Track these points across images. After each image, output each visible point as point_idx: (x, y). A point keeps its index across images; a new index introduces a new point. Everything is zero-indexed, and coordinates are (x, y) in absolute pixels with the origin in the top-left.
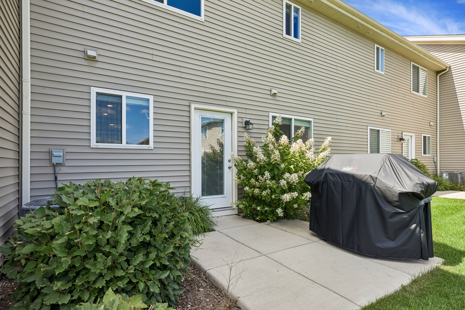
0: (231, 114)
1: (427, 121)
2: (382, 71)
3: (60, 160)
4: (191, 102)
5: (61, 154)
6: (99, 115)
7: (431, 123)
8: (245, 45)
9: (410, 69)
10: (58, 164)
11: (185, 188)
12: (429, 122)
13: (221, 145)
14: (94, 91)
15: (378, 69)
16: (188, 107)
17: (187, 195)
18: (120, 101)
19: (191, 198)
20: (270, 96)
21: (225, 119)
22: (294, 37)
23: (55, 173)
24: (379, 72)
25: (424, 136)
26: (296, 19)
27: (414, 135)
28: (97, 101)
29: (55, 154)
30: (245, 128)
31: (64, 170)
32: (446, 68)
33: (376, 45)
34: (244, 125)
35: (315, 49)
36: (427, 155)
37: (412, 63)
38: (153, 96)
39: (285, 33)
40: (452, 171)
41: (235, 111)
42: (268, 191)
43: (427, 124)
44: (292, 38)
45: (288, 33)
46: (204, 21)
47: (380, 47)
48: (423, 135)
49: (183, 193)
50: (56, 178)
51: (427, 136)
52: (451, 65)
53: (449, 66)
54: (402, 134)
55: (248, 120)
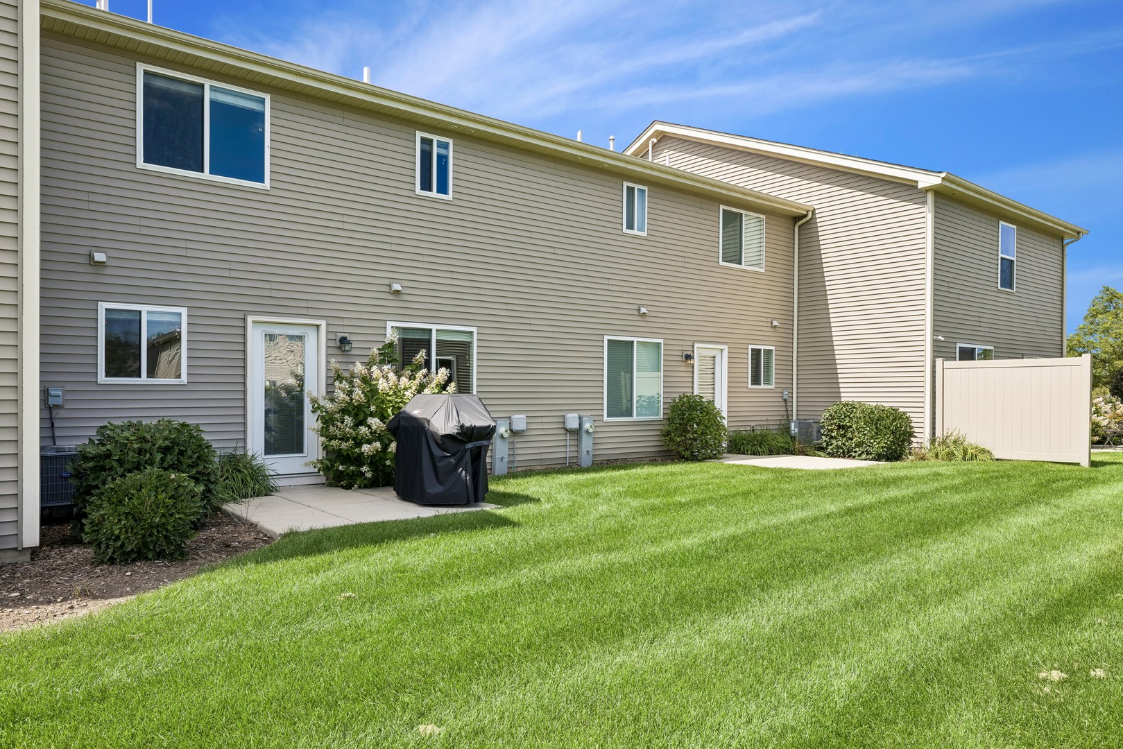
0: (316, 328)
1: (765, 319)
2: (642, 230)
3: (59, 401)
4: (247, 313)
5: (60, 393)
6: (108, 339)
7: (775, 323)
8: (342, 216)
9: (717, 220)
10: (57, 407)
11: (236, 441)
12: (770, 320)
13: (301, 379)
14: (103, 306)
15: (630, 226)
16: (242, 320)
17: (240, 452)
18: (138, 318)
19: (245, 455)
20: (389, 294)
21: (307, 336)
22: (437, 192)
23: (51, 418)
24: (635, 232)
25: (753, 350)
26: (443, 160)
27: (725, 347)
28: (107, 320)
29: (53, 393)
30: (340, 348)
31: (62, 414)
32: (806, 213)
33: (626, 184)
34: (338, 344)
35: (482, 207)
36: (762, 386)
37: (722, 207)
38: (186, 308)
39: (420, 187)
40: (806, 417)
41: (323, 323)
42: (351, 442)
43: (766, 324)
44: (434, 194)
45: (426, 185)
46: (269, 189)
47: (637, 187)
48: (751, 347)
49: (233, 449)
50: (53, 424)
51: (762, 348)
52: (816, 207)
53: (813, 209)
54: (693, 346)
55: (345, 335)
